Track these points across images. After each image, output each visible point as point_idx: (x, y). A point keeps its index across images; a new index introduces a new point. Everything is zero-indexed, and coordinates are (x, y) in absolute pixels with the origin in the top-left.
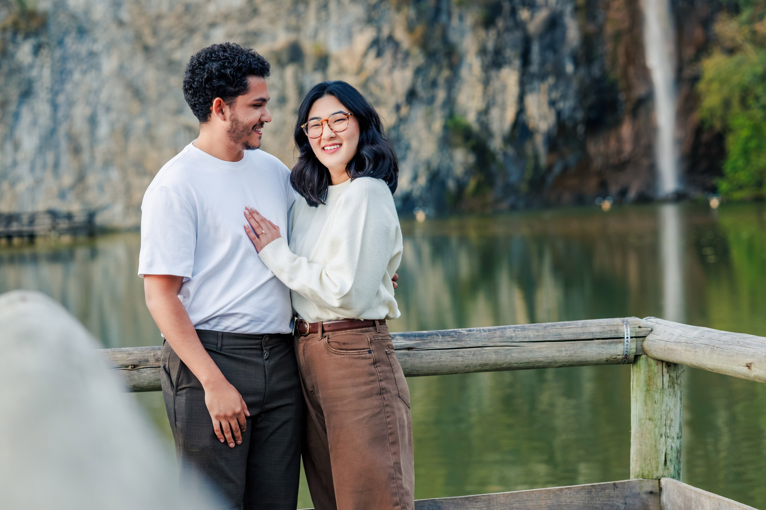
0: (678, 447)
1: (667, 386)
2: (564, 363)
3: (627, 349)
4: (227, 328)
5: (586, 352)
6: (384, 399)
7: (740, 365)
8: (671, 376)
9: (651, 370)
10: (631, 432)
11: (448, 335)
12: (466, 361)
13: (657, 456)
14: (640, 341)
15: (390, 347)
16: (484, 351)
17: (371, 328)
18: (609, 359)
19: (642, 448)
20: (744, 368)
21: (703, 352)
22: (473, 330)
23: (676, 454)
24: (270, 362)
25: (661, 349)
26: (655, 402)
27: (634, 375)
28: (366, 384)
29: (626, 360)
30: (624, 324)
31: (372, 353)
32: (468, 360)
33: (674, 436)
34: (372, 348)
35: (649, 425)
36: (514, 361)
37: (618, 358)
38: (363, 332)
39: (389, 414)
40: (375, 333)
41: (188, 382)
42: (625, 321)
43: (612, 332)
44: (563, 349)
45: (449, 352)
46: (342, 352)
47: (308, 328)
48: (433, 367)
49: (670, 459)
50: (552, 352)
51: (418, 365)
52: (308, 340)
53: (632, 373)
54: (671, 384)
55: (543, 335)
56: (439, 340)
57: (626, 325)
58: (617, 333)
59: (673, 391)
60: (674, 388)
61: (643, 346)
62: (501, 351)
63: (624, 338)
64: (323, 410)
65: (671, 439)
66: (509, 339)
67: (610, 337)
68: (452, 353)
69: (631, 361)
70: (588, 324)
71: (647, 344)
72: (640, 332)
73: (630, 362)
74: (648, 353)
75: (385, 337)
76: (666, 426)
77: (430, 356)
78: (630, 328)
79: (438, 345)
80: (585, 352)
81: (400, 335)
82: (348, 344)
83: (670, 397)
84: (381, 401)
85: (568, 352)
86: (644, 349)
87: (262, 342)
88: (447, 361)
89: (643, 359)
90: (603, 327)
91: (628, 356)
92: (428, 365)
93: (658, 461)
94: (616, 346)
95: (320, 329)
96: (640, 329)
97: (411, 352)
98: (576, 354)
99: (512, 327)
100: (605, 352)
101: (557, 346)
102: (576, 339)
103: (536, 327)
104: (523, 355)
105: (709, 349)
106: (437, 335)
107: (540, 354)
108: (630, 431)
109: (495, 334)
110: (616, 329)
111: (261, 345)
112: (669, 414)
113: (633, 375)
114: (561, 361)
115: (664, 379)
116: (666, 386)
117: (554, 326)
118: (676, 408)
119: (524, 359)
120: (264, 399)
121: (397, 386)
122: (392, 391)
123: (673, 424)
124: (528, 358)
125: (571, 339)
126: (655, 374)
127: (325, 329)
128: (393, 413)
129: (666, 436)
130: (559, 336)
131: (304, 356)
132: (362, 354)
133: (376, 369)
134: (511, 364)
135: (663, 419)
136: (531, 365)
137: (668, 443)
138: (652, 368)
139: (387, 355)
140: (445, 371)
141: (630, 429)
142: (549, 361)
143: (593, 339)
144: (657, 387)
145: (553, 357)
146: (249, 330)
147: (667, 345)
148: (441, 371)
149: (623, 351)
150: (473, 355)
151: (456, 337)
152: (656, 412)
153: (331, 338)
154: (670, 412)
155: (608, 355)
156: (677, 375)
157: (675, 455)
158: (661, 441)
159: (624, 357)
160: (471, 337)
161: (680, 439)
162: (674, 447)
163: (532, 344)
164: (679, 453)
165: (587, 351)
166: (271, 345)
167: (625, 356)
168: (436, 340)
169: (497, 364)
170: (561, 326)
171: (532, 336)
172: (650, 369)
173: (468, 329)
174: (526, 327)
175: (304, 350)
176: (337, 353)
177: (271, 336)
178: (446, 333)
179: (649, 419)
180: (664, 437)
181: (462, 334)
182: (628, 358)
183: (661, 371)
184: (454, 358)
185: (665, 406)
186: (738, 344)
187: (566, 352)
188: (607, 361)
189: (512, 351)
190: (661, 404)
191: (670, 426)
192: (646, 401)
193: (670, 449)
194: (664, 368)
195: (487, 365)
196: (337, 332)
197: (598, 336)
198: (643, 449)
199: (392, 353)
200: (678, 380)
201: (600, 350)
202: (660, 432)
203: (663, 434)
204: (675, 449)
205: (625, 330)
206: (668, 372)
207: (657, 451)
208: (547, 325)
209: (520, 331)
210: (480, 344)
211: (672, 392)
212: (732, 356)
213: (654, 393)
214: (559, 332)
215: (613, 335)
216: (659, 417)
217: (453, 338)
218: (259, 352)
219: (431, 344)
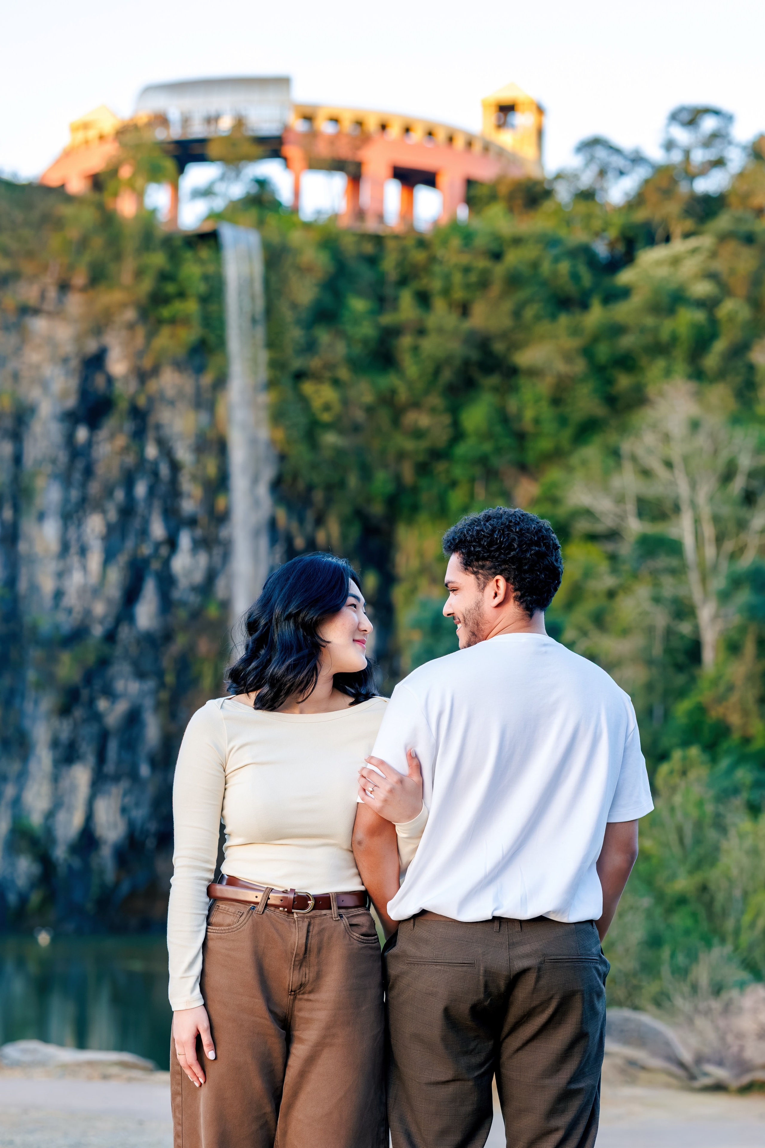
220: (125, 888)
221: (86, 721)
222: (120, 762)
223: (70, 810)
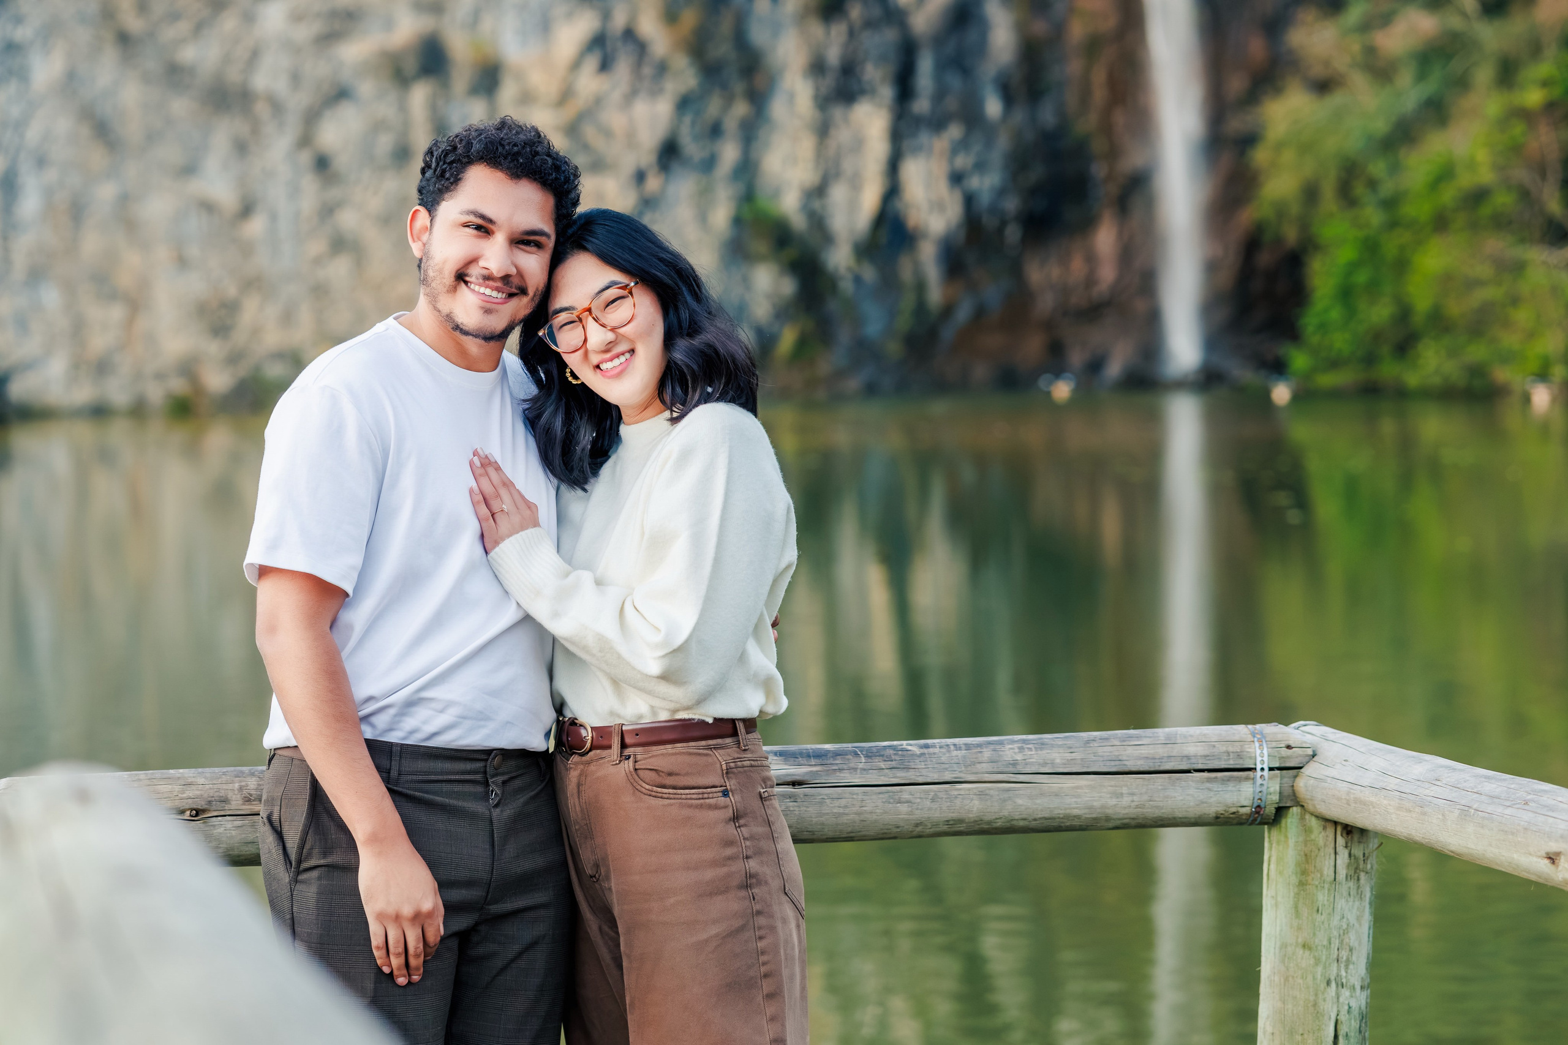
0: (1365, 1006)
1: (1344, 876)
2: (1125, 821)
3: (1260, 794)
4: (412, 732)
5: (1173, 799)
6: (754, 899)
7: (1530, 854)
8: (1352, 855)
9: (1312, 840)
10: (1260, 970)
11: (880, 756)
12: (918, 812)
13: (1318, 1025)
14: (1289, 778)
15: (765, 780)
16: (956, 793)
17: (728, 740)
18: (1222, 814)
19: (1286, 1008)
20: (1542, 861)
21: (1440, 817)
22: (934, 746)
23: (1359, 1023)
24: (502, 811)
25: (1339, 799)
26: (1318, 910)
27: (1273, 849)
28: (714, 863)
29: (1257, 817)
30: (1256, 739)
31: (731, 795)
32: (921, 810)
33: (1356, 983)
34: (731, 784)
35: (1302, 958)
36: (1019, 814)
37: (1240, 814)
38: (711, 748)
39: (762, 933)
40: (738, 753)
41: (325, 854)
42: (1257, 734)
43: (1229, 755)
44: (1125, 790)
45: (880, 793)
46: (666, 793)
47: (590, 737)
48: (846, 824)
49: (1345, 1034)
50: (1101, 797)
51: (813, 819)
52: (589, 763)
53: (1266, 844)
54: (1352, 872)
55: (1082, 759)
56: (861, 766)
57: (1260, 741)
58: (1241, 758)
59: (1355, 887)
60: (1358, 879)
61: (1295, 788)
62: (992, 792)
63: (1255, 769)
64: (617, 919)
65: (1349, 990)
66: (1011, 766)
67: (1226, 766)
68: (886, 795)
69: (1269, 819)
70: (1178, 738)
71: (1303, 784)
72: (1288, 757)
73: (1266, 821)
74: (1305, 805)
75: (757, 760)
76: (1339, 962)
77: (840, 800)
78: (1268, 748)
79: (858, 776)
80: (1171, 798)
81: (775, 754)
82: (677, 774)
83: (1349, 899)
84: (747, 903)
85: (1135, 798)
86: (1297, 795)
87: (486, 766)
88: (875, 813)
89: (1293, 815)
90: (1211, 745)
91: (1261, 808)
92: (834, 819)
93: (1321, 1037)
94: (1238, 787)
95: (616, 742)
96: (1290, 752)
97: (799, 791)
98: (1150, 803)
99: (1016, 739)
100: (1213, 799)
102: (1152, 769)
103: (1069, 742)
104: (1038, 801)
105: (1457, 812)
106: (856, 754)
107: (1075, 802)
108: (1258, 969)
109: (980, 755)
110: (1239, 751)
111: (485, 772)
112: (1346, 935)
113: (1270, 849)
114: (1121, 816)
115: (1338, 862)
116: (1341, 876)
117: (1107, 739)
118: (1360, 925)
119: (1042, 810)
120: (488, 892)
121: (780, 869)
122: (770, 881)
123: (1354, 958)
124: (1049, 808)
125: (1142, 769)
126: (1319, 850)
127: (628, 740)
128: (773, 929)
129: (1340, 983)
130: (1117, 763)
131: (579, 798)
132: (708, 798)
133: (739, 831)
134: (1012, 820)
135: (1332, 945)
136: (1055, 824)
137: (1341, 1000)
138: (1313, 837)
139: (762, 800)
140: (871, 833)
141: (1259, 964)
142: (1094, 816)
143: (1188, 771)
144: (1323, 878)
145: (1103, 807)
146: (460, 738)
147: (1352, 791)
148: (864, 833)
149: (1252, 799)
150: (933, 800)
151: (895, 760)
152: (1320, 931)
153: (640, 760)
154: (1347, 933)
155: (1218, 805)
156: (1366, 853)
157: (1355, 1024)
158: (1328, 993)
159: (1253, 810)
160: (928, 759)
161: (1367, 990)
162: (1353, 1008)
163: (1058, 778)
164: (1364, 1021)
165: (1175, 797)
166: (507, 773)
167: (1255, 809)
168: (852, 765)
169: (981, 820)
170: (1120, 741)
171: (1058, 761)
172: (1308, 839)
173: (922, 742)
174: (1046, 740)
175: (579, 785)
176: (654, 794)
177: (506, 754)
178: (874, 750)
179: (1304, 946)
180: (1333, 985)
181: (909, 752)
182: (1262, 812)
183: (1332, 845)
184: (891, 805)
185: (1339, 918)
186: (1526, 807)
187: (1130, 798)
188: (1217, 818)
189: (1016, 792)
190: (1329, 914)
191: (1348, 962)
192: (1296, 907)
193: (1346, 1013)
194: (1339, 838)
195: (961, 821)
196: (654, 748)
197: (1200, 765)
198: (1287, 1010)
199: (772, 797)
200: (1367, 864)
201: (1203, 796)
202: (1327, 975)
203: (1333, 978)
204: (1355, 1012)
205: (1258, 752)
206: (1346, 847)
207: (1318, 1015)
208: (1091, 738)
209: (1033, 749)
210: (948, 778)
211: (1353, 889)
212: (1513, 834)
213: (1315, 891)
214: (1117, 753)
215: (1231, 764)
216: (1325, 943)
217: (890, 763)
218: (480, 789)
219: (842, 775)
220: (963, 313)
221: (870, 24)
222: (940, 95)
223: (856, 184)
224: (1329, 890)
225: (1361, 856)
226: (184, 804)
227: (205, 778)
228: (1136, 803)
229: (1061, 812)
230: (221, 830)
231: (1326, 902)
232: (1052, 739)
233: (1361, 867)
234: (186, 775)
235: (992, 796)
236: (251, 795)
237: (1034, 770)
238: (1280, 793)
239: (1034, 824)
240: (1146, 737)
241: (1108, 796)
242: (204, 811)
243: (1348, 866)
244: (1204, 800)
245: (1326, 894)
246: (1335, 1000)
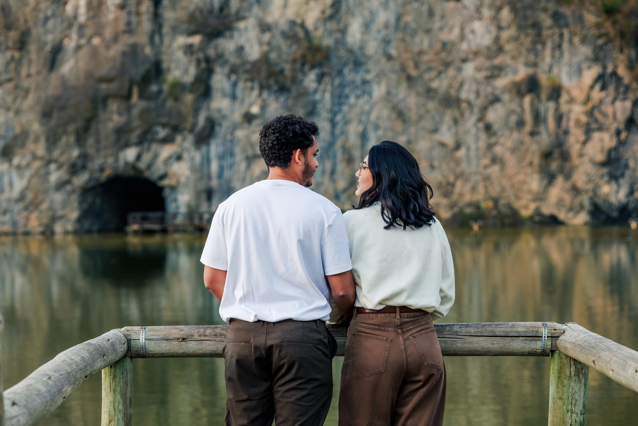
0: (582, 420)
1: (574, 374)
2: (497, 353)
3: (544, 345)
5: (513, 346)
8: (575, 368)
9: (563, 362)
14: (555, 340)
18: (531, 352)
26: (564, 386)
30: (543, 327)
33: (578, 412)
35: (559, 403)
36: (458, 349)
37: (537, 352)
42: (544, 325)
43: (533, 332)
44: (495, 342)
50: (487, 345)
54: (576, 373)
55: (481, 331)
57: (545, 327)
58: (537, 333)
59: (578, 378)
60: (579, 376)
61: (556, 344)
62: (448, 341)
63: (542, 337)
65: (576, 414)
66: (455, 333)
67: (532, 335)
70: (516, 325)
71: (559, 342)
72: (554, 333)
73: (547, 355)
74: (560, 350)
76: (571, 404)
78: (548, 330)
80: (512, 346)
83: (575, 383)
85: (499, 345)
86: (557, 346)
89: (557, 353)
90: (527, 328)
91: (545, 350)
94: (536, 342)
96: (555, 331)
98: (505, 347)
100: (527, 347)
101: (491, 340)
102: (505, 335)
103: (477, 326)
104: (465, 345)
107: (478, 346)
110: (537, 330)
114: (494, 350)
115: (571, 369)
117: (491, 325)
118: (580, 392)
119: (466, 348)
123: (578, 403)
125: (502, 335)
126: (565, 365)
129: (572, 412)
130: (493, 333)
134: (456, 351)
135: (569, 399)
136: (471, 353)
137: (573, 418)
142: (485, 351)
143: (518, 337)
144: (566, 375)
145: (488, 348)
149: (541, 347)
152: (565, 393)
154: (575, 394)
155: (530, 349)
156: (582, 367)
158: (568, 415)
159: (542, 351)
161: (583, 415)
163: (473, 337)
169: (445, 351)
170: (495, 326)
171: (473, 332)
172: (561, 362)
174: (469, 325)
179: (560, 398)
180: (570, 412)
182: (545, 352)
183: (569, 364)
185: (572, 389)
187: (497, 345)
188: (529, 353)
189: (457, 342)
190: (568, 388)
191: (575, 405)
192: (557, 385)
193: (574, 422)
194: (572, 364)
197: (522, 335)
198: (555, 420)
200: (583, 371)
201: (523, 345)
202: (567, 409)
203: (569, 410)
204: (578, 422)
205: (544, 331)
207: (565, 422)
208: (486, 324)
209: (464, 327)
213: (563, 379)
214: (493, 330)
215: (534, 334)
216: (567, 397)
224: (568, 379)
225: (580, 368)
226: (179, 336)
227: (188, 328)
228: (499, 347)
229: (473, 349)
230: (191, 345)
231: (567, 384)
232: (472, 324)
233: (580, 372)
234: (182, 327)
235: (448, 342)
236: (201, 334)
237: (463, 334)
238: (551, 345)
239: (464, 353)
240: (504, 325)
241: (490, 344)
242: (186, 339)
243: (575, 371)
244: (524, 347)
245: (567, 381)
246: (570, 417)
